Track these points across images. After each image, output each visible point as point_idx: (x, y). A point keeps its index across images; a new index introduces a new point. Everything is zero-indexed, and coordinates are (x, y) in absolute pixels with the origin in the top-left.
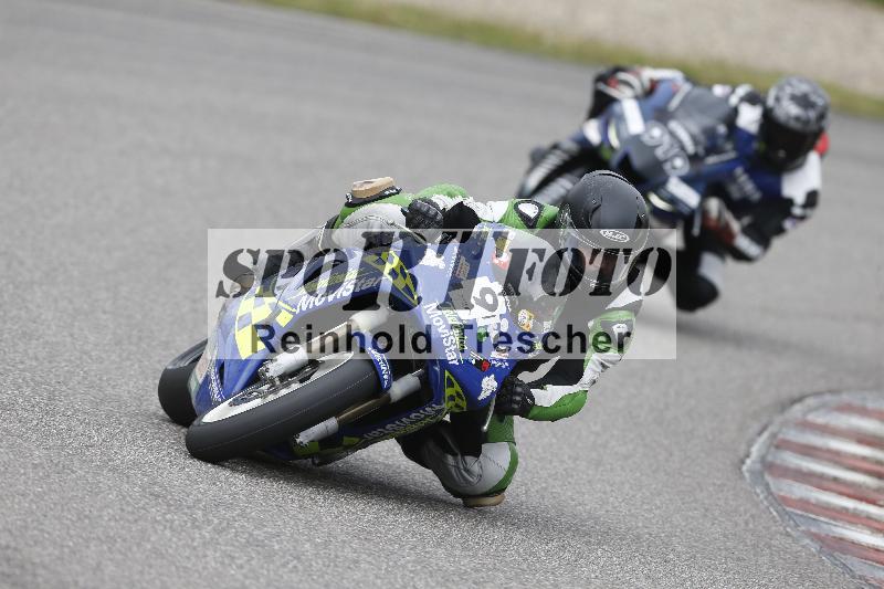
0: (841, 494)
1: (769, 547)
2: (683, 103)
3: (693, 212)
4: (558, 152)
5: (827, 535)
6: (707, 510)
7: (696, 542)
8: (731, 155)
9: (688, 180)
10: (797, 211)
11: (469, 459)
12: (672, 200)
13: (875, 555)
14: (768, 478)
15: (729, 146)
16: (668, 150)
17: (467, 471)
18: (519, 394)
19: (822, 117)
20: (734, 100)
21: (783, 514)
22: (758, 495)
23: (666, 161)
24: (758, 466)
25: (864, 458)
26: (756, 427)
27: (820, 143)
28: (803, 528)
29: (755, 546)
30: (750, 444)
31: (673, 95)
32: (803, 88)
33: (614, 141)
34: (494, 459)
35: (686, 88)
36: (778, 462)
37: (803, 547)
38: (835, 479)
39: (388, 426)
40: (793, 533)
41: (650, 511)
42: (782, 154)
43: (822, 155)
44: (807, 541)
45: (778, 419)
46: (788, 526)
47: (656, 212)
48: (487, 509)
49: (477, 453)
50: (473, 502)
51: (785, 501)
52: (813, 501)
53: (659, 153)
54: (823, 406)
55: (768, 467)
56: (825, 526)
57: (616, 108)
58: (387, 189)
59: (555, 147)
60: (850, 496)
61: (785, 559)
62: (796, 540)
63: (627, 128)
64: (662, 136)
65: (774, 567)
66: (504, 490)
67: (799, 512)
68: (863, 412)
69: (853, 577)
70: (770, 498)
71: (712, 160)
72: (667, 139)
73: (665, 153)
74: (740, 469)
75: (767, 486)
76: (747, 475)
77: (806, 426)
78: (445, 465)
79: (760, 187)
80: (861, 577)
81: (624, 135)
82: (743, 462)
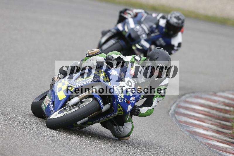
0: (195, 120)
1: (176, 134)
2: (145, 19)
3: (147, 49)
4: (110, 32)
5: (192, 131)
6: (160, 124)
7: (157, 132)
8: (158, 33)
9: (146, 40)
10: (175, 48)
11: (120, 127)
12: (142, 46)
13: (204, 136)
14: (176, 116)
15: (156, 31)
16: (141, 32)
17: (120, 130)
18: (137, 110)
19: (183, 22)
20: (158, 18)
21: (180, 125)
22: (173, 120)
23: (141, 35)
24: (173, 113)
25: (201, 110)
26: (173, 102)
27: (182, 30)
28: (185, 129)
29: (172, 134)
30: (171, 107)
31: (142, 17)
32: (178, 14)
33: (126, 30)
34: (127, 127)
35: (145, 15)
36: (179, 111)
37: (185, 134)
38: (194, 116)
39: (101, 119)
40: (183, 130)
41: (145, 124)
42: (172, 33)
43: (182, 33)
44: (186, 132)
45: (179, 100)
46: (181, 128)
47: (138, 49)
48: (125, 141)
49: (122, 125)
50: (121, 139)
51: (180, 122)
52: (188, 122)
53: (139, 33)
54: (191, 97)
55: (176, 113)
56: (191, 128)
57: (127, 21)
58: (98, 52)
59: (109, 31)
60: (198, 120)
61: (180, 137)
62: (183, 132)
63: (130, 26)
64: (140, 28)
65: (178, 139)
66: (130, 135)
67: (184, 125)
68: (201, 98)
69: (198, 142)
70: (176, 121)
71: (153, 35)
72: (141, 29)
73: (140, 33)
74: (168, 113)
75: (176, 118)
76: (170, 115)
77: (186, 102)
78: (113, 128)
79: (165, 42)
80: (200, 142)
81: (129, 28)
82: (169, 111)
